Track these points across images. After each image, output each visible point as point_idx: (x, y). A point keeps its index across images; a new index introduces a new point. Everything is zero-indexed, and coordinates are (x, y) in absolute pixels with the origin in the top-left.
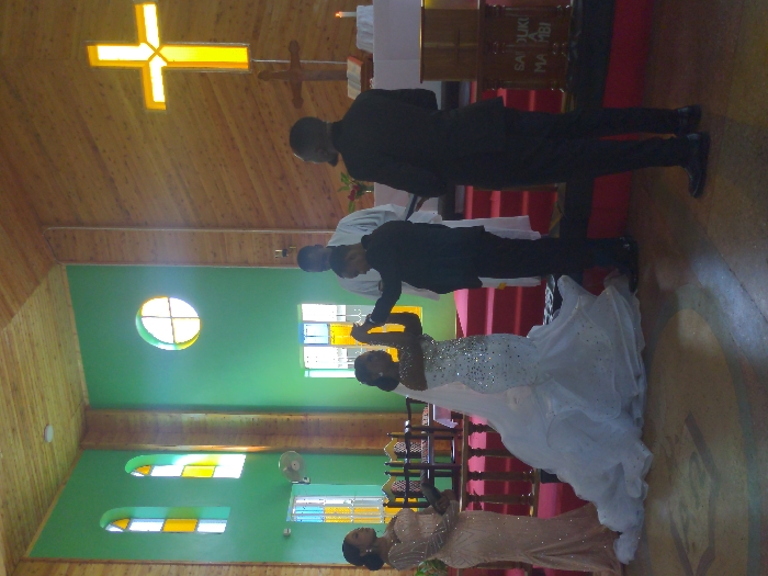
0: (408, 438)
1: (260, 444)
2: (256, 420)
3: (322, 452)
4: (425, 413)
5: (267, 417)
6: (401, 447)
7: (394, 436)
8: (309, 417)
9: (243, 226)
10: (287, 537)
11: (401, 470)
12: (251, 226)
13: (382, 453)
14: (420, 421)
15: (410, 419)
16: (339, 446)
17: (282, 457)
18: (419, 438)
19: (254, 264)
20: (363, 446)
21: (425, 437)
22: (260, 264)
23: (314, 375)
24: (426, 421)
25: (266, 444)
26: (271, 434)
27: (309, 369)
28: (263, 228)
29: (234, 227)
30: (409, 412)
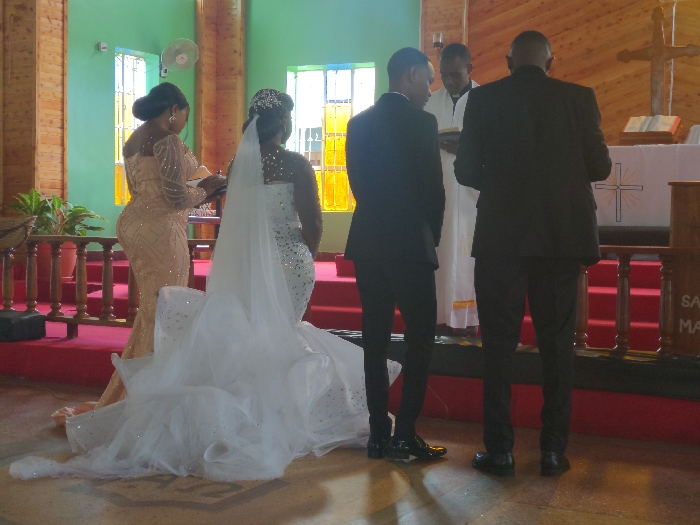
2: (235, 12)
5: (238, 26)
8: (239, 78)
10: (98, 47)
16: (204, 113)
17: (191, 42)
19: (425, 8)
20: (204, 142)
26: (217, 31)
27: (296, 77)
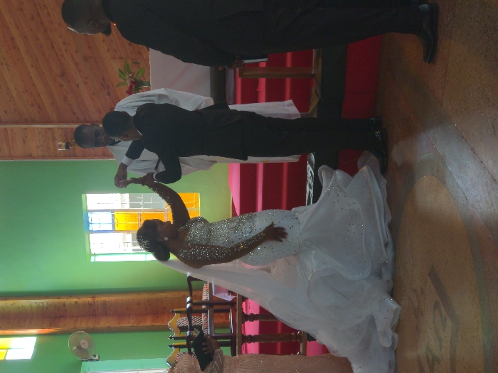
0: (189, 313)
1: (50, 326)
2: (45, 304)
3: (109, 330)
4: (204, 290)
5: (56, 301)
6: (183, 321)
7: (177, 312)
8: (97, 299)
9: (26, 122)
11: (184, 343)
12: (34, 122)
13: (166, 329)
14: (201, 297)
15: (191, 295)
16: (125, 324)
17: (71, 337)
18: (199, 312)
19: (38, 157)
20: (148, 323)
21: (205, 311)
22: (43, 157)
23: (99, 259)
24: (205, 297)
25: (56, 326)
26: (60, 317)
27: (95, 255)
28: (46, 123)
29: (17, 123)
30: (191, 289)
